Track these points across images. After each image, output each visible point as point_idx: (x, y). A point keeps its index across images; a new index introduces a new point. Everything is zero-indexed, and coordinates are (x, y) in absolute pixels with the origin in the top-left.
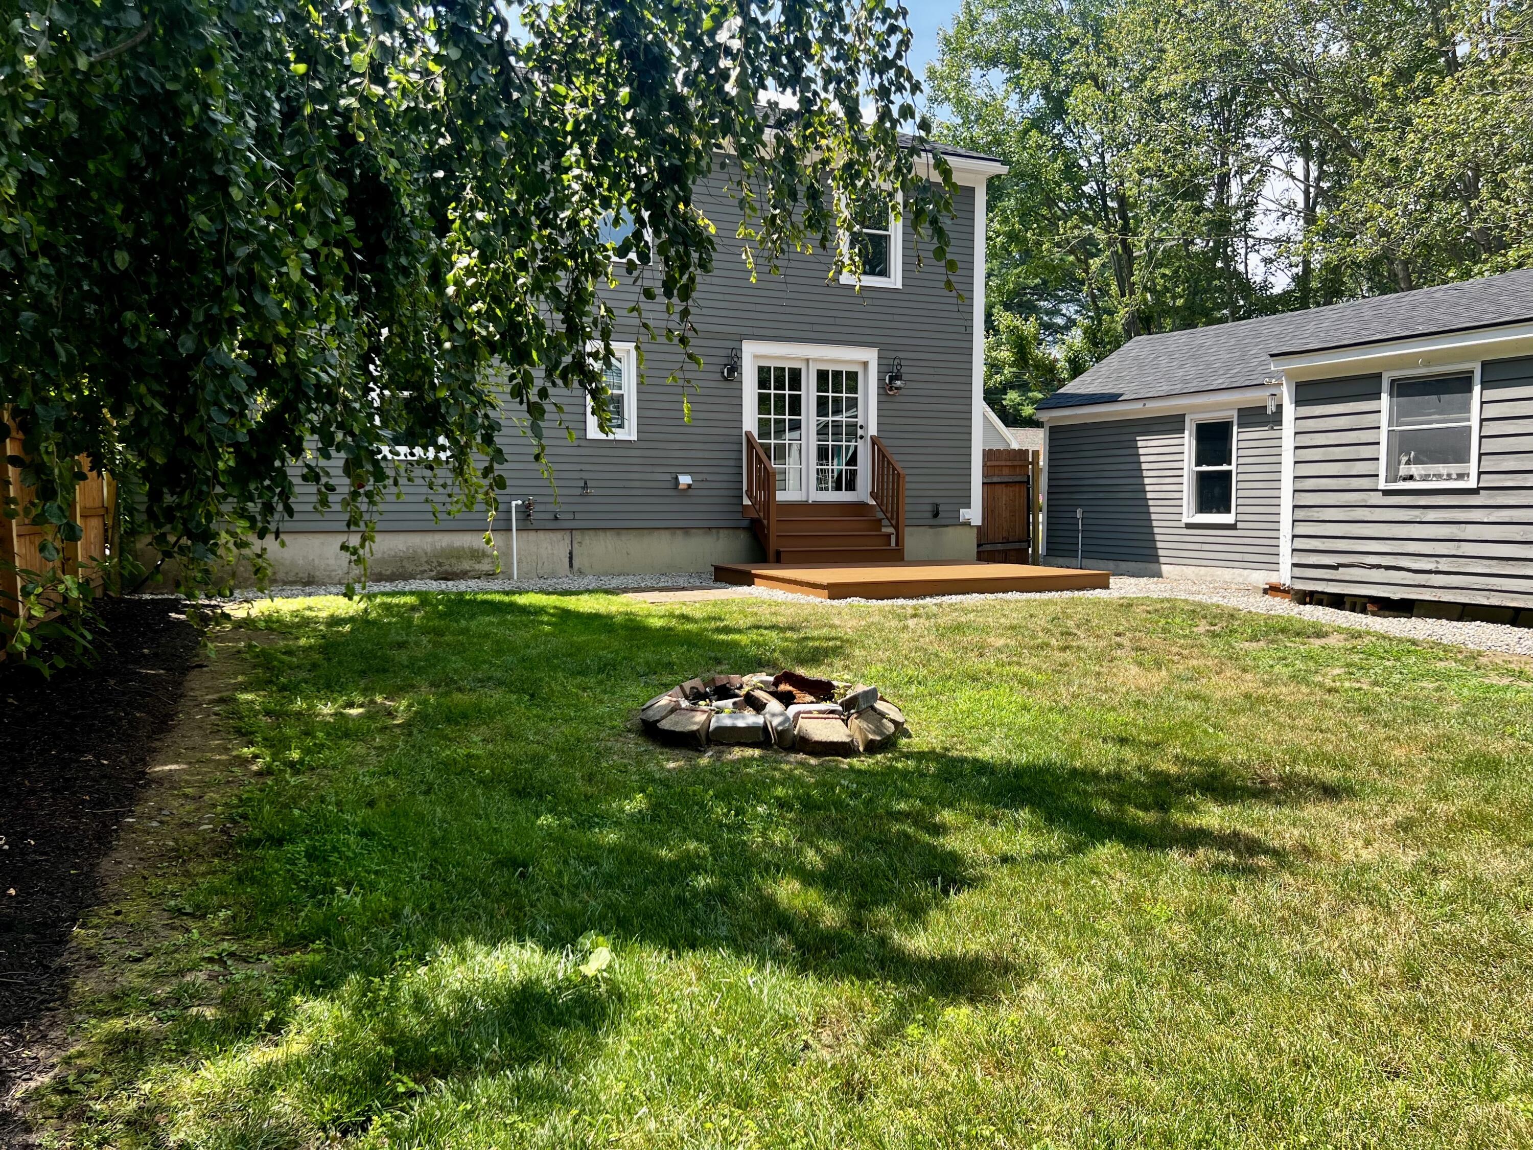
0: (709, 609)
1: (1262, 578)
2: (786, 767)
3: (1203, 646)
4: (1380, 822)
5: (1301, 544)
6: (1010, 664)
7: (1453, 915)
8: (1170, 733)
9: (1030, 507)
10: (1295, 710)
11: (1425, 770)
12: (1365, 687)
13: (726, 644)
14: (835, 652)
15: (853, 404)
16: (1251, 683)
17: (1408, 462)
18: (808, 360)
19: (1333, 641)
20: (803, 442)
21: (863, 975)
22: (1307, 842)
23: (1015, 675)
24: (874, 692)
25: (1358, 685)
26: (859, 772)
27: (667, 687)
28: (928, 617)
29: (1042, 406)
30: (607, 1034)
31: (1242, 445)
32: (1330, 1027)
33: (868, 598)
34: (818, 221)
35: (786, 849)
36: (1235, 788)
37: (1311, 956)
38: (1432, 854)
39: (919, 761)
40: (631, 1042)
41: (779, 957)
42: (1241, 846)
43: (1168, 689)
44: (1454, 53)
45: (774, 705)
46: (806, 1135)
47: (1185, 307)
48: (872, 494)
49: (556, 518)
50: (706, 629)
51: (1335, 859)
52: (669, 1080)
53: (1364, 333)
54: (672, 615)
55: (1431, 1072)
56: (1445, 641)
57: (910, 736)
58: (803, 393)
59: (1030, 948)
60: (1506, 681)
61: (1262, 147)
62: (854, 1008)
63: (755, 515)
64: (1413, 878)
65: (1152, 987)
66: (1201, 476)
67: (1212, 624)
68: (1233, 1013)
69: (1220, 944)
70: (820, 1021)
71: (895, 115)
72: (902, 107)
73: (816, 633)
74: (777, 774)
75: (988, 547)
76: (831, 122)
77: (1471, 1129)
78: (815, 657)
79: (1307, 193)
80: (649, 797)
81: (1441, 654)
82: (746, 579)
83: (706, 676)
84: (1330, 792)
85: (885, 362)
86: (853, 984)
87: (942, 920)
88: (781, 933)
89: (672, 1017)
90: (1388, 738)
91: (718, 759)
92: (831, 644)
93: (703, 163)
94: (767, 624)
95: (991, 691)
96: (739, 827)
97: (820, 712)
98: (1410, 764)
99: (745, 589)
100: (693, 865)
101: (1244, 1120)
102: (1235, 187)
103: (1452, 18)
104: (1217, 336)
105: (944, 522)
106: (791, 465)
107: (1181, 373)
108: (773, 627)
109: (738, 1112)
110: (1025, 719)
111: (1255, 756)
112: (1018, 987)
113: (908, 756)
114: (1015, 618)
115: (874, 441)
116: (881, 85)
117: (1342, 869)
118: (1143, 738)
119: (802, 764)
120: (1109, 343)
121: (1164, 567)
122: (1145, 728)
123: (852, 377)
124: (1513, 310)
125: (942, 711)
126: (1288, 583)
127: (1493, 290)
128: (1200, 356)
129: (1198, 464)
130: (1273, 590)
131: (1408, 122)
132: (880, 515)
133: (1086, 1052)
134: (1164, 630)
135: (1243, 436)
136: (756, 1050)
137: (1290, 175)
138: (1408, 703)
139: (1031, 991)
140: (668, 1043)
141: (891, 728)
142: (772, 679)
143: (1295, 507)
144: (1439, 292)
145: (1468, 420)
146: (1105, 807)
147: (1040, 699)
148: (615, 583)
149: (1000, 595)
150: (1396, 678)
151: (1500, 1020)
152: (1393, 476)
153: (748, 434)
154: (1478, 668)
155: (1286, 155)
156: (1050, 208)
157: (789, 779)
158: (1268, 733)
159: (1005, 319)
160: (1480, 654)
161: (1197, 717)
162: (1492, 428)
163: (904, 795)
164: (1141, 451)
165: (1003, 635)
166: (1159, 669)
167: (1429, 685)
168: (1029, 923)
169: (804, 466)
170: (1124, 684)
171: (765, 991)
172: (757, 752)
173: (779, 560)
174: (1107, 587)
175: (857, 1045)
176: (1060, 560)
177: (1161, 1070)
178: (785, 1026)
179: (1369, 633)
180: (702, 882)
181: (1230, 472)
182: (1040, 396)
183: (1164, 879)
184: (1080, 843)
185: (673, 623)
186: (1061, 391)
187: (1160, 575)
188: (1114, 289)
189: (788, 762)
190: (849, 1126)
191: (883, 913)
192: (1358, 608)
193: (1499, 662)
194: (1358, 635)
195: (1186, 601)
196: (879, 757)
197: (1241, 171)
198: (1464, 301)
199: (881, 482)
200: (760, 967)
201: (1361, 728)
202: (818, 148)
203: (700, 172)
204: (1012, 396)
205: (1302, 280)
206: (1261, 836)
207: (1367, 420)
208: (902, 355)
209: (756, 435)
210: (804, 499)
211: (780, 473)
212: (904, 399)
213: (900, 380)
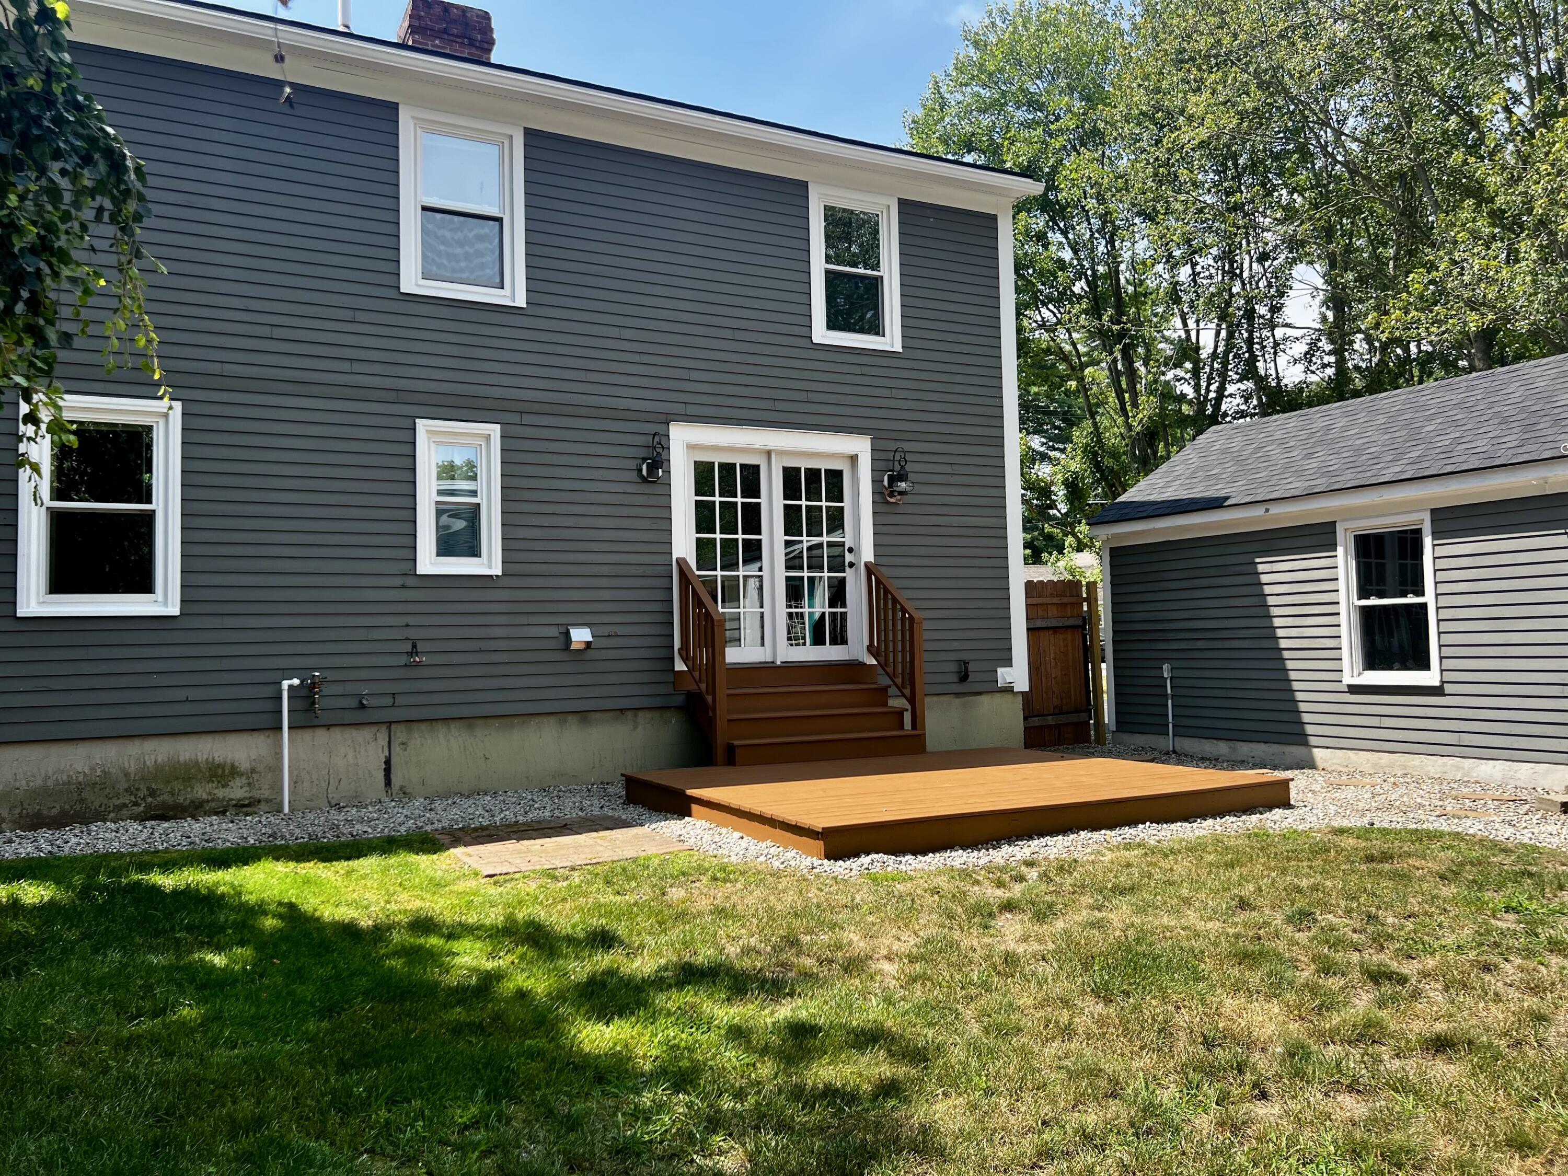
15: (837, 521)
18: (769, 453)
31: (1441, 564)
48: (870, 648)
49: (362, 706)
58: (763, 500)
63: (692, 687)
66: (1367, 614)
75: (1041, 724)
85: (882, 456)
99: (671, 827)
105: (980, 687)
106: (747, 608)
115: (870, 569)
121: (1318, 753)
123: (835, 477)
129: (1363, 595)
132: (884, 681)
135: (1441, 551)
153: (681, 563)
164: (1264, 578)
169: (767, 611)
173: (732, 760)
174: (1287, 803)
176: (1140, 739)
181: (1424, 606)
186: (1122, 499)
187: (1314, 765)
199: (883, 630)
208: (907, 446)
209: (693, 564)
210: (769, 659)
211: (731, 620)
212: (911, 509)
213: (906, 481)
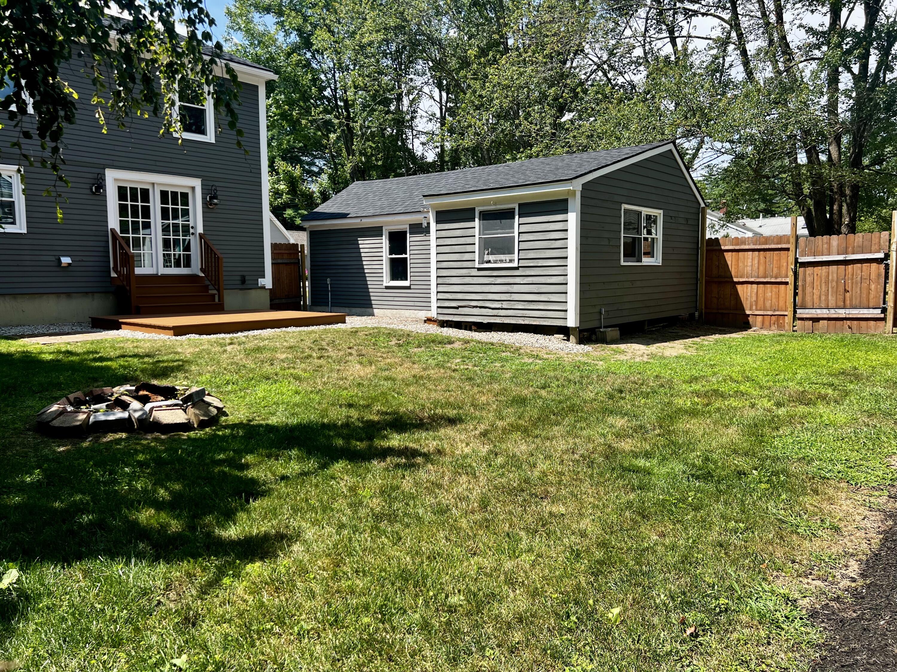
0: (88, 346)
1: (423, 315)
2: (145, 442)
3: (394, 352)
4: (473, 433)
5: (441, 296)
6: (289, 368)
7: (503, 474)
8: (375, 399)
9: (302, 278)
10: (437, 381)
11: (495, 406)
12: (470, 367)
13: (102, 368)
14: (179, 368)
15: (186, 213)
16: (417, 369)
17: (488, 254)
18: (153, 184)
19: (457, 345)
20: (153, 236)
21: (195, 556)
22: (440, 447)
23: (292, 374)
24: (203, 390)
25: (466, 367)
26: (195, 440)
27: (55, 400)
28: (240, 344)
29: (304, 218)
30: (18, 622)
31: (412, 244)
32: (446, 537)
33: (201, 334)
34: (151, 97)
35: (145, 490)
36: (407, 424)
37: (439, 504)
38: (495, 446)
39: (233, 429)
40: (36, 624)
41: (140, 556)
42: (409, 454)
43: (375, 376)
44: (507, 43)
45: (135, 405)
46: (159, 653)
47: (383, 165)
48: (202, 270)
50: (86, 360)
51: (453, 455)
52: (65, 641)
53: (467, 186)
54: (59, 352)
55: (490, 550)
56: (506, 343)
57: (227, 415)
58: (151, 204)
59: (296, 524)
60: (531, 360)
61: (418, 81)
62: (189, 575)
63: (120, 283)
64: (486, 459)
65: (361, 533)
66: (392, 260)
67: (399, 340)
68: (400, 539)
69: (396, 506)
70: (168, 587)
71: (200, 37)
72: (204, 33)
73: (165, 358)
74: (139, 447)
75: (277, 301)
76: (156, 36)
77: (506, 573)
78: (165, 373)
79: (441, 109)
80: (44, 471)
81: (504, 349)
82: (117, 326)
83: (87, 390)
84: (452, 421)
85: (206, 187)
86: (189, 562)
87: (245, 517)
88: (142, 541)
89: (66, 603)
90: (479, 392)
91: (96, 442)
92: (175, 364)
93: (66, 51)
94: (131, 354)
95: (277, 385)
96: (112, 482)
97: (167, 406)
98: (488, 404)
99: (115, 332)
100: (81, 509)
101: (404, 591)
102: (406, 101)
103: (506, 25)
104: (398, 184)
105: (249, 287)
106: (145, 251)
107: (379, 203)
108: (135, 356)
109: (112, 650)
110: (297, 399)
111: (417, 407)
112: (289, 546)
113: (226, 427)
114: (292, 342)
115: (201, 236)
116: (189, 17)
117: (455, 459)
118: (361, 403)
119: (156, 439)
120: (342, 183)
121: (375, 310)
122: (362, 397)
123: (185, 196)
124: (531, 178)
125: (248, 399)
126: (435, 317)
127: (524, 168)
128: (389, 194)
129: (391, 254)
130: (429, 320)
131: (487, 77)
132: (207, 283)
133: (325, 573)
134: (374, 344)
135: (412, 239)
136: (125, 611)
137: (432, 97)
138: (489, 374)
139: (297, 547)
140: (63, 619)
141: (215, 411)
142: (134, 388)
143: (437, 277)
144: (501, 167)
145: (513, 233)
146: (340, 442)
147: (305, 386)
148: (13, 331)
149: (284, 329)
150: (484, 362)
151: (520, 520)
152: (481, 262)
153: (113, 230)
154: (519, 355)
155: (430, 87)
156: (305, 102)
157: (147, 449)
158: (424, 394)
159: (282, 165)
160: (520, 348)
161: (390, 389)
162: (524, 237)
163: (223, 450)
164: (361, 246)
165: (284, 352)
166: (371, 365)
167: (498, 364)
168: (295, 510)
169: (154, 252)
170: (352, 375)
171: (131, 577)
172: (124, 435)
173: (140, 313)
174: (344, 322)
175: (192, 596)
176: (319, 308)
177: (364, 575)
178: (145, 594)
179: (473, 341)
180: (86, 518)
181: (406, 258)
182: (306, 213)
183: (370, 476)
184: (325, 463)
185: (61, 357)
186: (315, 210)
187: (373, 315)
188: (344, 153)
189: (147, 439)
190: (186, 642)
191: (209, 519)
192: (468, 328)
193: (529, 351)
194: (467, 342)
195: (386, 328)
196: (207, 430)
197: (409, 93)
198: (511, 173)
199: (207, 262)
200: (127, 564)
201: (467, 388)
202: (149, 51)
203: (64, 57)
204: (289, 212)
205: (441, 156)
206: (418, 447)
207: (469, 232)
208: (216, 184)
209: (118, 232)
210: (155, 273)
211: (137, 256)
212: (219, 211)
213: (217, 199)
